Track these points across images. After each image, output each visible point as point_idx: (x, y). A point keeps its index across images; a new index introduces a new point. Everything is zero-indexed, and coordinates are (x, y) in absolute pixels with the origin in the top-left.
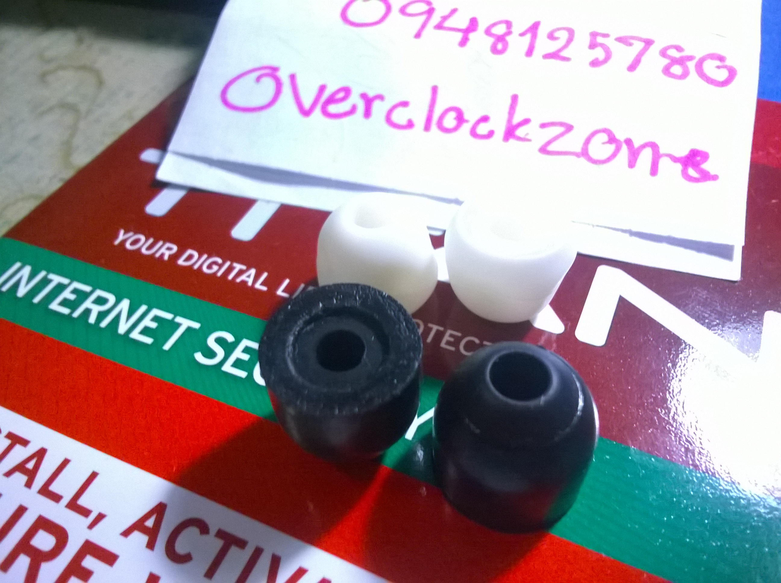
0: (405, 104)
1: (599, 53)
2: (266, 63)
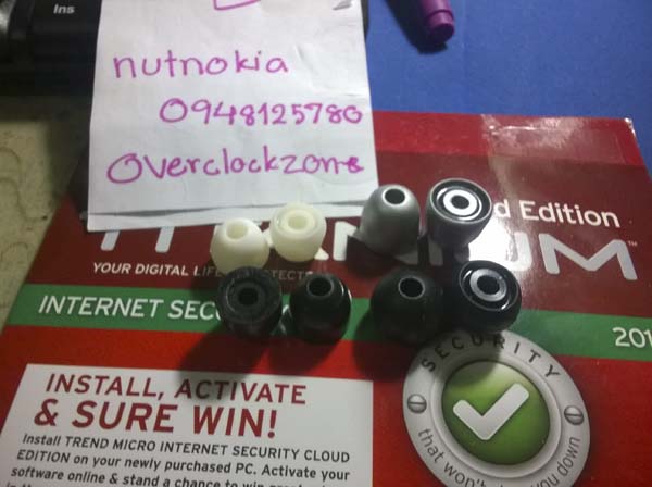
0: (212, 161)
1: (298, 116)
2: (127, 152)
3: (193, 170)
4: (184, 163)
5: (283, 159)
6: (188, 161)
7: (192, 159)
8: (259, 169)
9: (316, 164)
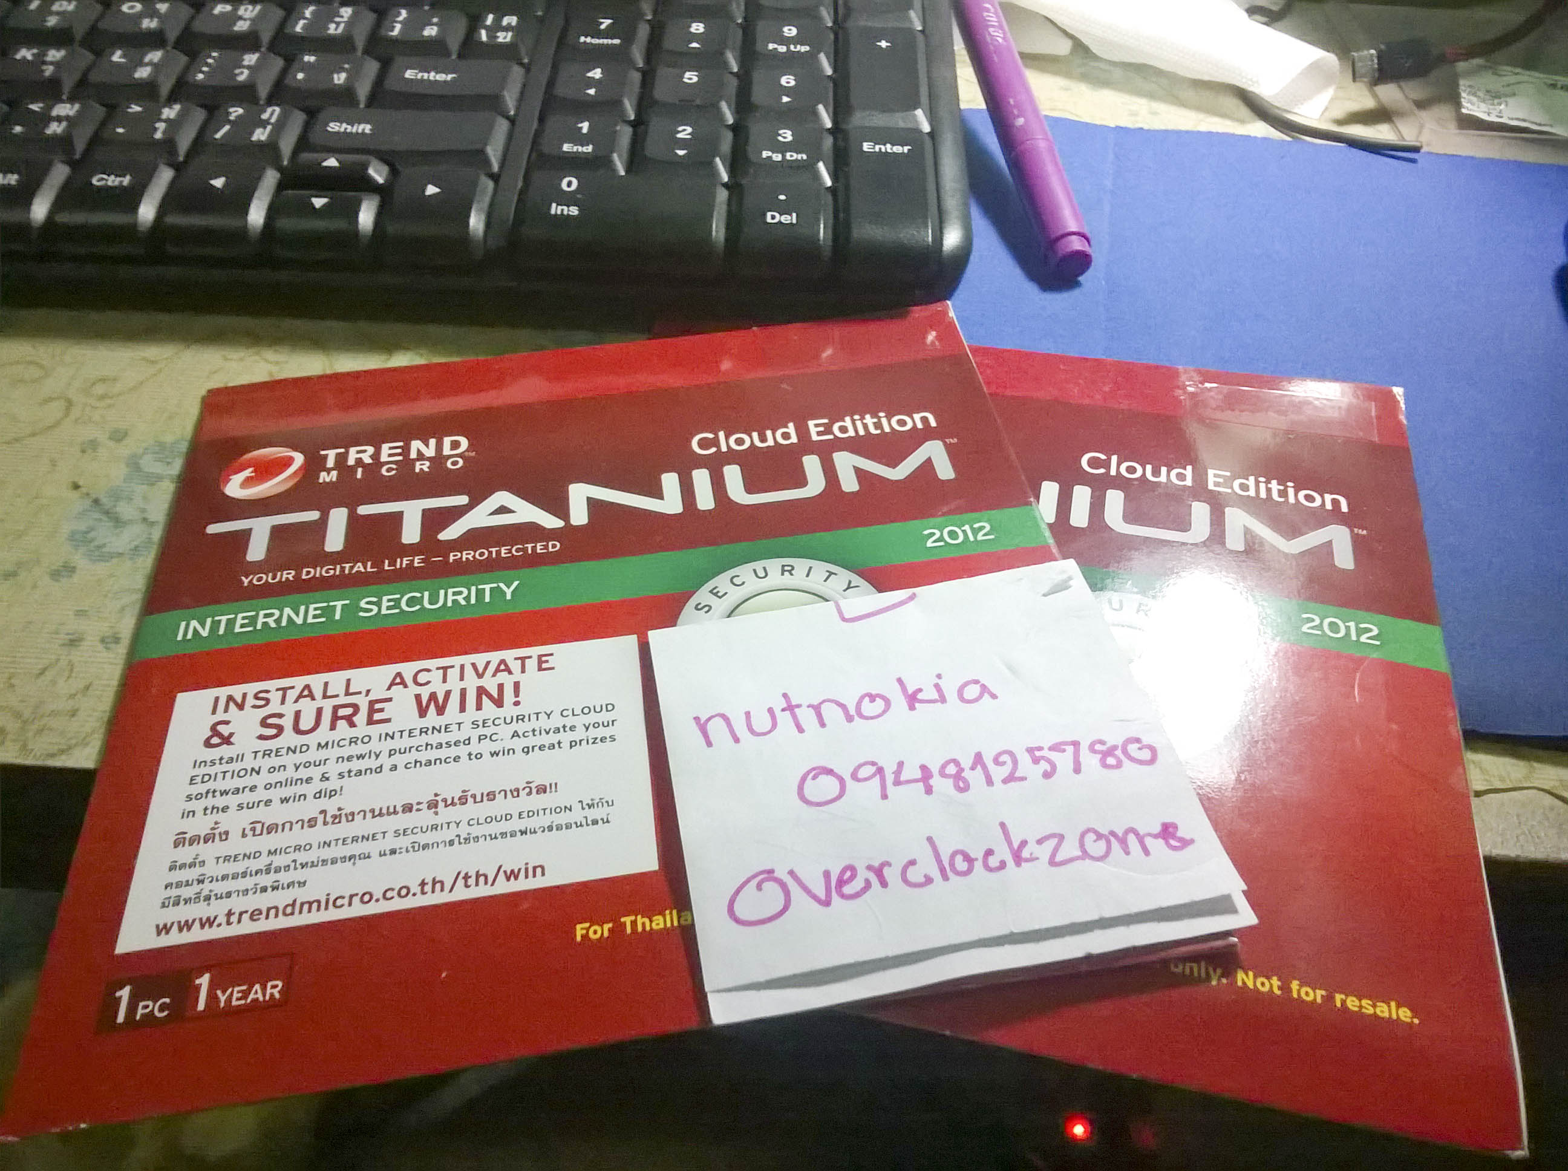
0: (912, 863)
1: (1044, 766)
2: (756, 869)
3: (884, 884)
4: (863, 874)
5: (1040, 842)
6: (869, 868)
7: (876, 864)
8: (1003, 865)
9: (1102, 844)
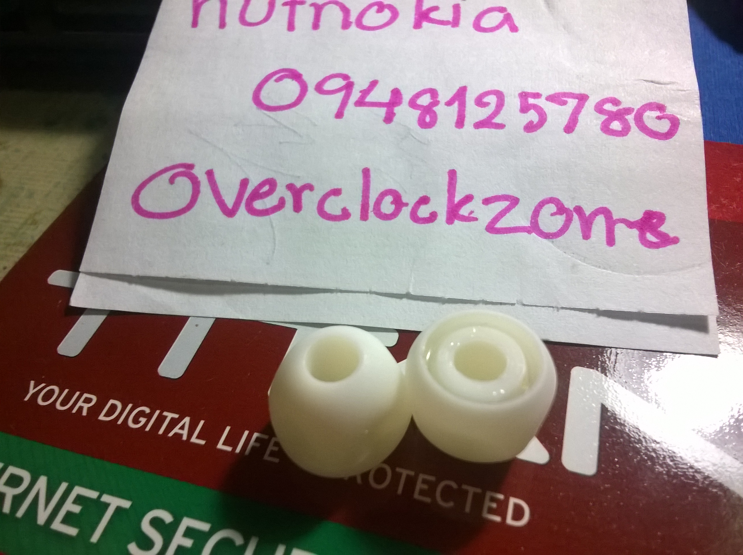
0: (337, 192)
1: (533, 116)
2: (178, 161)
4: (281, 191)
5: (487, 201)
6: (290, 187)
7: (298, 184)
8: (433, 217)
9: (560, 220)
